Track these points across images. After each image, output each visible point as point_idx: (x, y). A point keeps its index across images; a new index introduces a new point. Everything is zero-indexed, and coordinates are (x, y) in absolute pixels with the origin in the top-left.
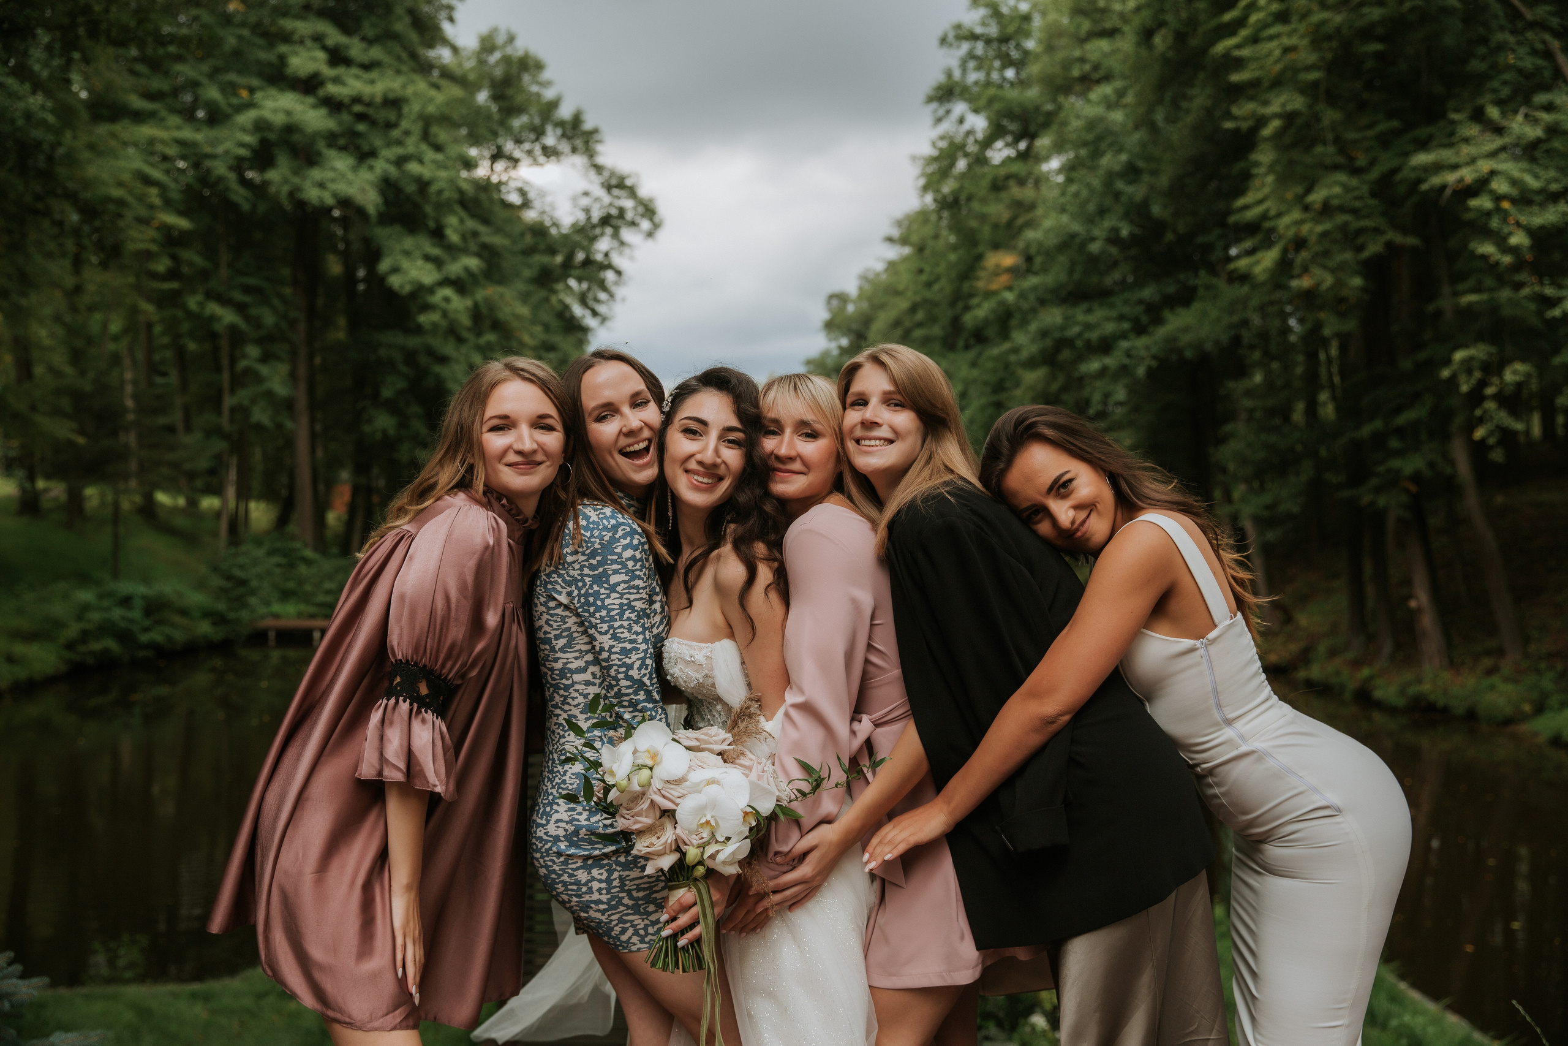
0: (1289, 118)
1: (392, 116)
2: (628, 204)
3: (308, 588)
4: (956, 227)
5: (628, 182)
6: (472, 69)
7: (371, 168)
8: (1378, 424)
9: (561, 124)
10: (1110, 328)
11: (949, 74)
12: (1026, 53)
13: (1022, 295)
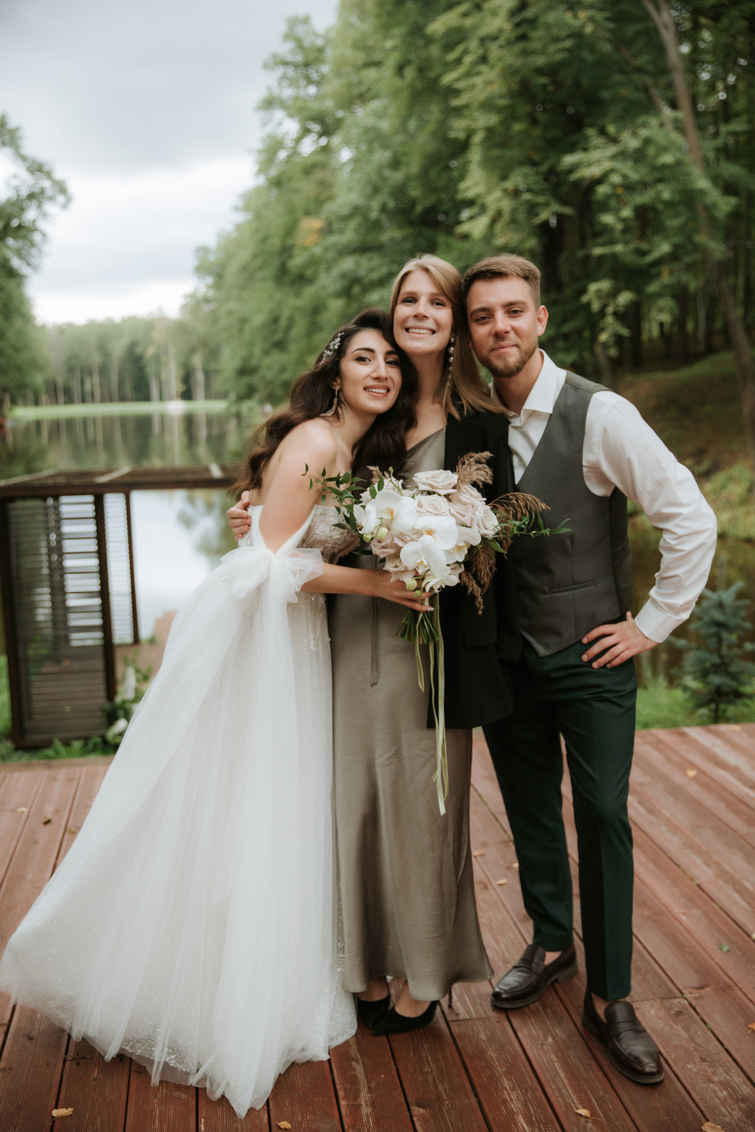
2: (46, 184)
4: (281, 200)
5: (47, 168)
11: (270, 89)
12: (322, 74)
13: (327, 249)
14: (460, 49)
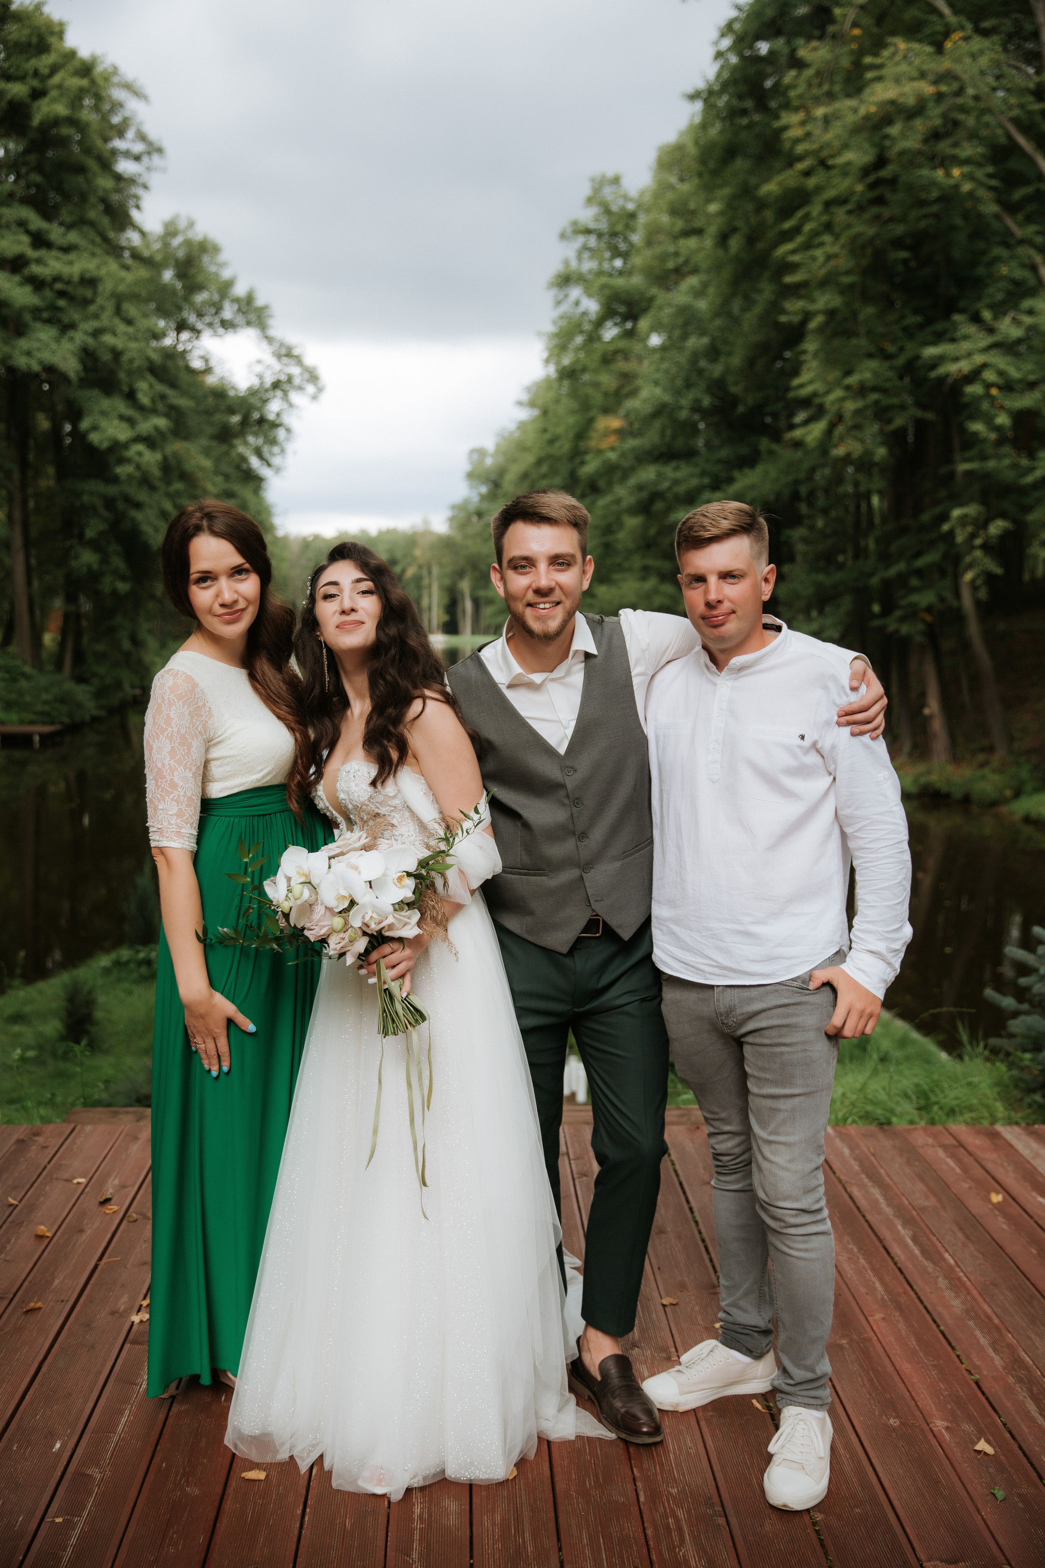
0: (831, 313)
1: (89, 294)
2: (295, 371)
3: (28, 698)
4: (573, 394)
5: (296, 352)
6: (158, 251)
7: (72, 339)
8: (901, 566)
9: (237, 300)
10: (694, 482)
11: (566, 263)
12: (631, 245)
13: (623, 455)
14: (800, 214)
